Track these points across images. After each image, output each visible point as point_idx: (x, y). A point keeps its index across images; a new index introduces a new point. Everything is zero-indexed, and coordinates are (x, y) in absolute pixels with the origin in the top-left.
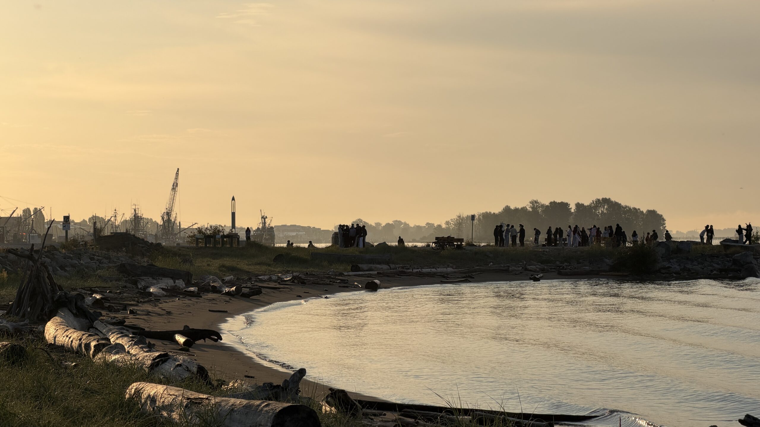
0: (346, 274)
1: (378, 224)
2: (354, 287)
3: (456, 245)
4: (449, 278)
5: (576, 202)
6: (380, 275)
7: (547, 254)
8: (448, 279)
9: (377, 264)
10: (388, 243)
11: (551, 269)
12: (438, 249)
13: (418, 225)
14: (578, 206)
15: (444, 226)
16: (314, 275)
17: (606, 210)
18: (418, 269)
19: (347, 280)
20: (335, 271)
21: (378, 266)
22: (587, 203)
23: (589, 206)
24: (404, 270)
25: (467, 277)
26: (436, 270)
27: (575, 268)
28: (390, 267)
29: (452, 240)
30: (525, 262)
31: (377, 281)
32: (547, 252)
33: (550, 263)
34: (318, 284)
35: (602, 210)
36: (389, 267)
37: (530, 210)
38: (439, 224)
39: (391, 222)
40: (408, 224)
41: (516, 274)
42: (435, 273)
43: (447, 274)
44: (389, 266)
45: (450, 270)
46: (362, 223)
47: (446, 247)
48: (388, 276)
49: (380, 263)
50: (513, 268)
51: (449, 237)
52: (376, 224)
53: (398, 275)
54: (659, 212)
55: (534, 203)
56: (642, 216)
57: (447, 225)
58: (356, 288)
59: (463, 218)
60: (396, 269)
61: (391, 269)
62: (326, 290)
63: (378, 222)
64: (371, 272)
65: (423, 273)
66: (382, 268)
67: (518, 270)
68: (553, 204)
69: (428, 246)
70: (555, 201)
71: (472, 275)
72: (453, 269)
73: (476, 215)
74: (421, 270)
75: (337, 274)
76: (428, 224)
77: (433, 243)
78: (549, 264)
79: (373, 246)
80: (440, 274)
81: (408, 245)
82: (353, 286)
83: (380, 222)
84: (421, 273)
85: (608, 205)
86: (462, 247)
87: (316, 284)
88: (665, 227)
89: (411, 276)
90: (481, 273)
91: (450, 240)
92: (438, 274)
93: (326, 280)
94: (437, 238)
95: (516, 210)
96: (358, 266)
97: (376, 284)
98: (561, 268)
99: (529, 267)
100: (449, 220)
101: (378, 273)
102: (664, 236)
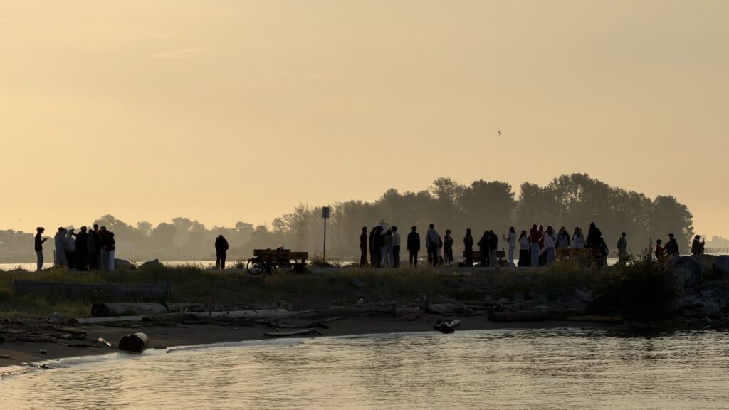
0: (81, 321)
1: (145, 226)
2: (98, 347)
3: (293, 264)
4: (280, 327)
5: (523, 182)
6: (147, 323)
7: (466, 280)
8: (277, 331)
9: (142, 302)
10: (162, 262)
11: (475, 309)
12: (259, 273)
13: (220, 227)
14: (528, 189)
15: (271, 229)
16: (20, 323)
17: (580, 196)
18: (221, 310)
19: (85, 333)
20: (60, 316)
21: (145, 306)
23: (548, 190)
24: (193, 313)
25: (314, 326)
26: (255, 313)
27: (521, 308)
28: (168, 308)
29: (286, 256)
30: (425, 298)
31: (142, 335)
32: (467, 277)
33: (473, 299)
34: (28, 341)
35: (572, 197)
36: (165, 308)
37: (436, 196)
38: (261, 225)
39: (169, 222)
40: (202, 226)
41: (408, 320)
42: (252, 319)
43: (277, 320)
44: (165, 305)
45: (281, 312)
46: (113, 223)
47: (275, 268)
48: (163, 325)
49: (147, 300)
50: (404, 308)
51: (280, 250)
52: (141, 225)
53: (183, 323)
54: (680, 201)
55: (443, 184)
56: (649, 208)
57: (277, 228)
58: (101, 349)
59: (307, 211)
60: (179, 311)
61: (168, 311)
62: (43, 353)
63: (144, 221)
64: (130, 318)
65: (230, 318)
66: (152, 310)
67: (412, 312)
68: (480, 185)
69: (240, 266)
70: (484, 180)
71: (325, 322)
72: (289, 310)
73: (332, 206)
74: (226, 314)
75: (65, 321)
76: (240, 224)
77: (249, 261)
78: (471, 301)
79: (133, 267)
80: (262, 320)
81: (201, 264)
82: (96, 345)
83: (148, 222)
84: (226, 318)
85: (583, 186)
86: (306, 269)
87: (24, 340)
88: (692, 228)
89: (208, 325)
90: (342, 319)
91: (281, 256)
92: (259, 321)
93: (44, 333)
94: (257, 252)
95: (410, 197)
96: (105, 305)
97: (139, 340)
98: (494, 307)
99: (434, 307)
100: (280, 216)
101: (144, 319)
102: (691, 245)
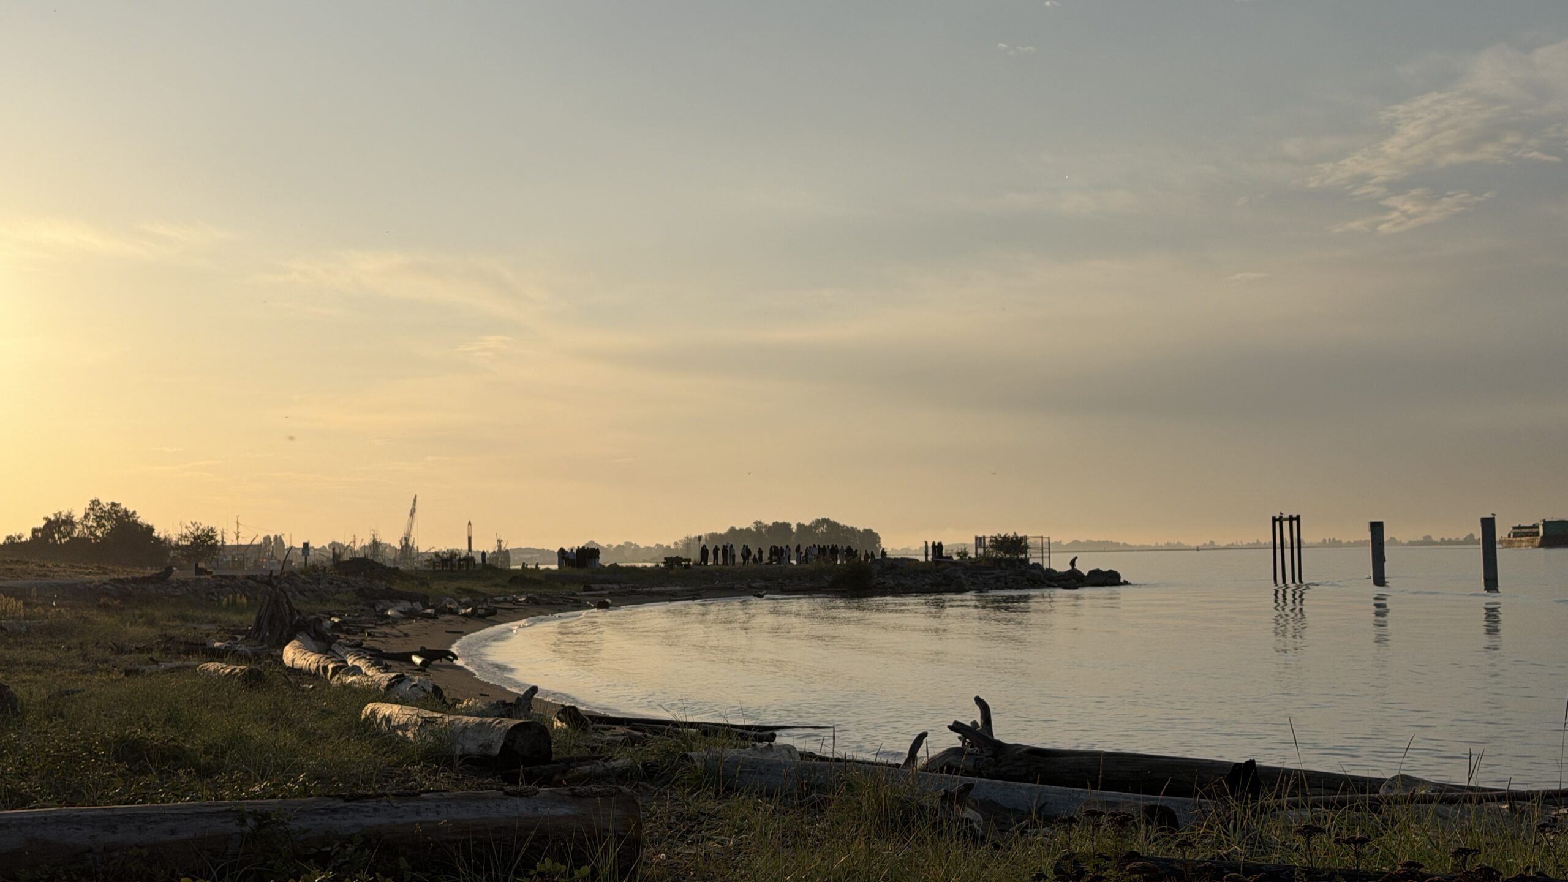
1: (610, 546)
3: (682, 564)
5: (797, 522)
6: (611, 595)
7: (769, 571)
8: (676, 597)
11: (773, 585)
12: (667, 569)
14: (799, 525)
15: (672, 547)
16: (548, 595)
17: (826, 529)
18: (648, 588)
19: (580, 600)
20: (568, 591)
21: (610, 586)
22: (807, 522)
23: (810, 526)
24: (634, 589)
25: (693, 595)
26: (664, 589)
27: (798, 585)
29: (680, 560)
30: (749, 580)
31: (608, 600)
32: (769, 569)
33: (773, 580)
35: (821, 530)
37: (755, 530)
38: (667, 545)
39: (622, 544)
41: (740, 591)
42: (663, 592)
43: (676, 592)
44: (620, 586)
45: (678, 588)
46: (595, 545)
47: (675, 566)
48: (619, 595)
49: (610, 583)
50: (738, 586)
51: (677, 557)
52: (608, 545)
53: (629, 594)
54: (875, 531)
55: (758, 523)
56: (859, 535)
57: (676, 546)
58: (588, 607)
59: (691, 538)
60: (627, 588)
61: (622, 588)
62: (559, 610)
64: (603, 592)
65: (652, 592)
66: (613, 588)
67: (743, 587)
68: (776, 524)
69: (657, 566)
70: (778, 522)
72: (681, 587)
74: (650, 589)
76: (657, 545)
77: (662, 563)
78: (772, 582)
79: (604, 567)
80: (668, 592)
82: (586, 605)
84: (650, 591)
85: (827, 524)
89: (640, 595)
90: (708, 591)
91: (678, 560)
92: (666, 592)
93: (560, 600)
94: (665, 559)
95: (741, 530)
96: (590, 586)
97: (607, 603)
98: (783, 584)
99: (753, 585)
100: (677, 540)
101: (610, 593)
102: (880, 553)
